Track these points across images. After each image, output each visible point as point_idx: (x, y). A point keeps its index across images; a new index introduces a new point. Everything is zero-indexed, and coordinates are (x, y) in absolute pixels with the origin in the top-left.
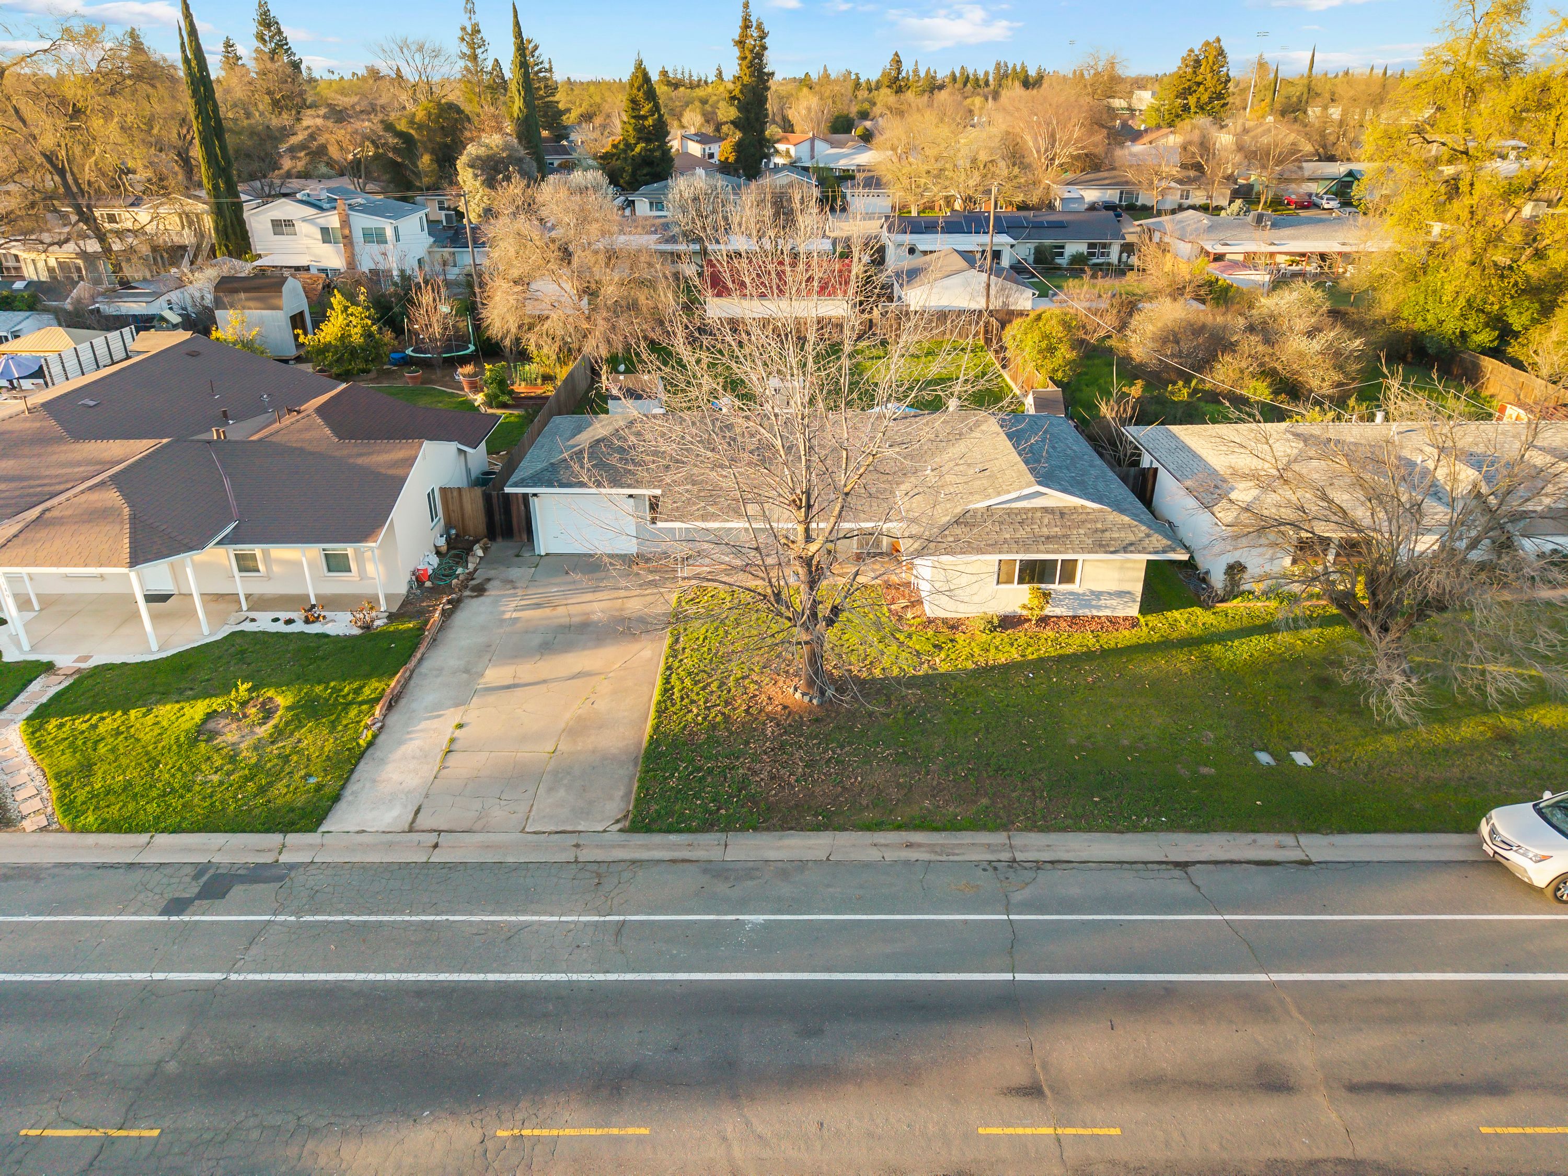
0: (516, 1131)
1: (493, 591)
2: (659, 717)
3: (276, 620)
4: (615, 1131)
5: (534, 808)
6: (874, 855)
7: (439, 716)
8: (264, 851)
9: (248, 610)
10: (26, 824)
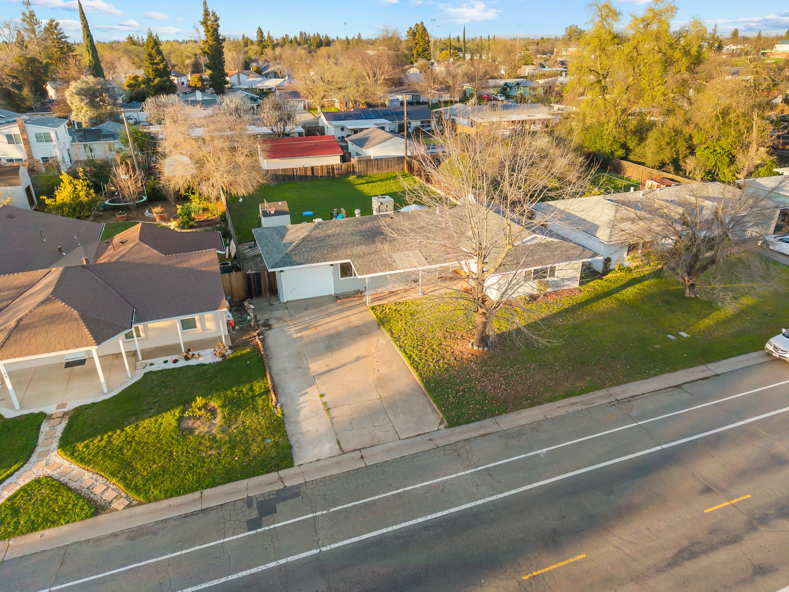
0: (530, 575)
1: (276, 325)
2: (418, 371)
3: (166, 362)
4: (572, 560)
5: (395, 426)
6: (562, 412)
7: (306, 393)
8: (272, 483)
9: (143, 359)
10: (114, 505)
